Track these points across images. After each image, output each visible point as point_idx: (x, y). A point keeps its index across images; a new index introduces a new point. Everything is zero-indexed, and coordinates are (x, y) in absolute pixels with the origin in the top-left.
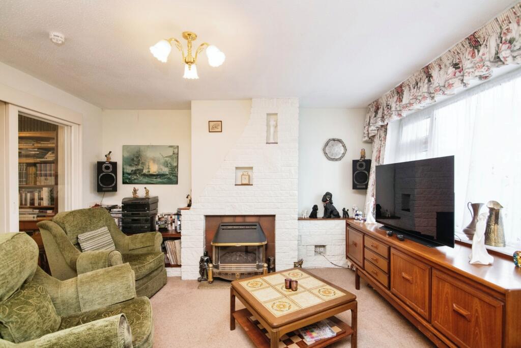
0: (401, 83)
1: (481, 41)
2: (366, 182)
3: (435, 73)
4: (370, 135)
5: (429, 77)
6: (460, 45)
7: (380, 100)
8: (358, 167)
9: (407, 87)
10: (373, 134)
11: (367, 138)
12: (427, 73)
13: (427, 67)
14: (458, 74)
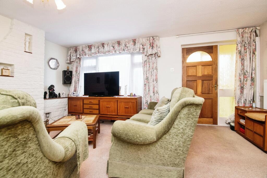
0: (91, 44)
1: (121, 44)
2: (70, 81)
3: (106, 46)
4: (71, 61)
5: (103, 46)
6: (115, 42)
7: (78, 47)
8: (67, 74)
9: (94, 47)
10: (73, 60)
11: (69, 62)
12: (103, 45)
13: (103, 43)
14: (114, 50)
